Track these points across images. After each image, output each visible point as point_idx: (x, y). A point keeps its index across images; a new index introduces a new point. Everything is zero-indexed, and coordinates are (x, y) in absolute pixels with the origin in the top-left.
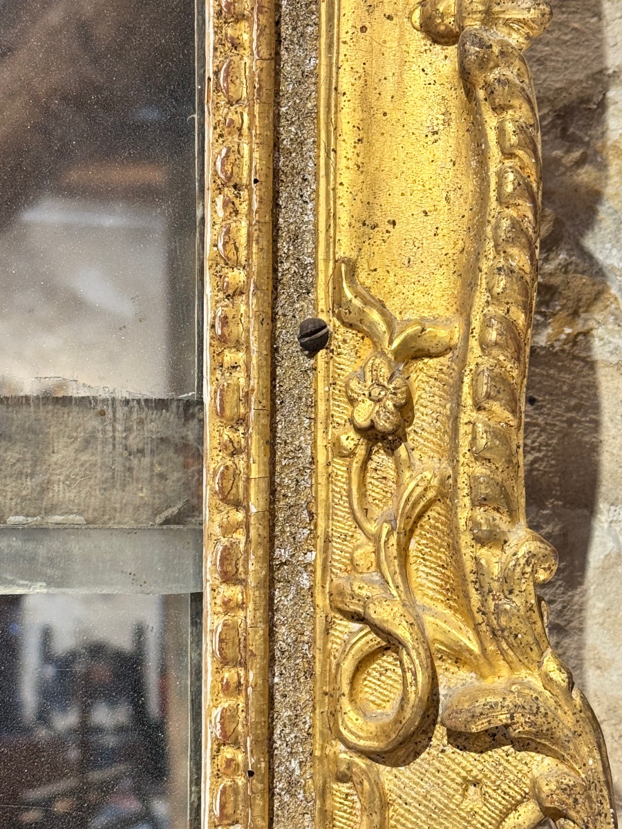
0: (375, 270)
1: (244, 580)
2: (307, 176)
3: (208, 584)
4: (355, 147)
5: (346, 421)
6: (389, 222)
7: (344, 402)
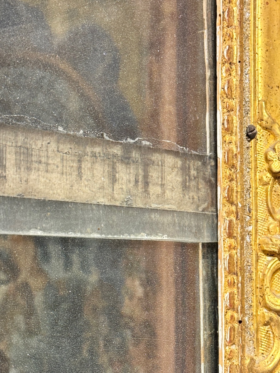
0: (272, 106)
1: (235, 237)
2: (246, 64)
3: (222, 238)
4: (266, 53)
5: (263, 170)
6: (277, 86)
7: (263, 162)
